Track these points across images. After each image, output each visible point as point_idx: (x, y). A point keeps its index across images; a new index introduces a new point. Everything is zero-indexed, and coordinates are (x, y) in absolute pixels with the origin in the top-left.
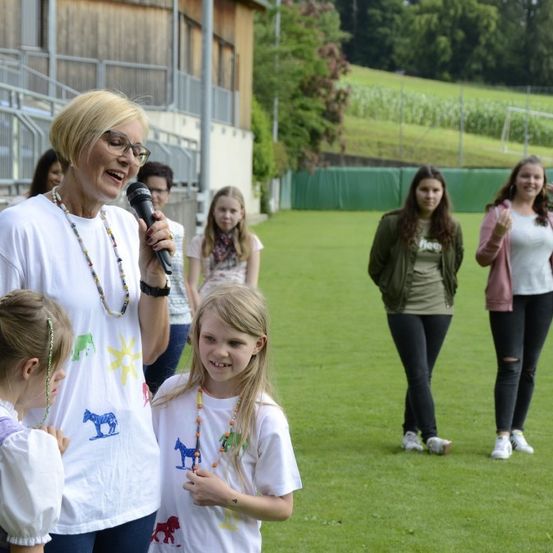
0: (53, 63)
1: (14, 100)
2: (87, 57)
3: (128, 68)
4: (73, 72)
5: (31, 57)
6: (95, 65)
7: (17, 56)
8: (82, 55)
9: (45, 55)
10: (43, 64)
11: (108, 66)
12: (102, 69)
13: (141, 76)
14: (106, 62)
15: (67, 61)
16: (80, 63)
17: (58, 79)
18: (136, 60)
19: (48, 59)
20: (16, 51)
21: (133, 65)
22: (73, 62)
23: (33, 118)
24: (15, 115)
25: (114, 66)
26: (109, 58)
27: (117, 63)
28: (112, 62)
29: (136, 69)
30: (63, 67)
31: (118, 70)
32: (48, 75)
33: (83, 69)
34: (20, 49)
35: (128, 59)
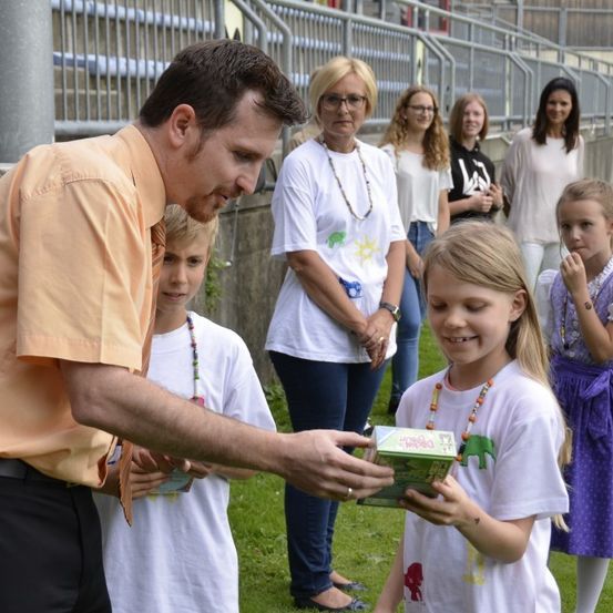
0: (521, 13)
1: (507, 44)
2: (551, 6)
3: (589, 14)
4: (538, 21)
5: (502, 9)
6: (558, 13)
7: (489, 9)
8: (546, 5)
9: (514, 7)
10: (512, 15)
11: (569, 13)
12: (564, 16)
13: (599, 21)
14: (567, 9)
15: (533, 11)
16: (544, 12)
17: (525, 27)
18: (595, 7)
19: (517, 10)
20: (489, 5)
21: (593, 10)
22: (538, 11)
23: (523, 59)
24: (509, 57)
25: (575, 13)
26: (570, 6)
27: (578, 10)
28: (573, 9)
29: (595, 14)
30: (529, 15)
31: (578, 16)
32: (516, 24)
33: (547, 17)
34: (492, 4)
35: (588, 6)
